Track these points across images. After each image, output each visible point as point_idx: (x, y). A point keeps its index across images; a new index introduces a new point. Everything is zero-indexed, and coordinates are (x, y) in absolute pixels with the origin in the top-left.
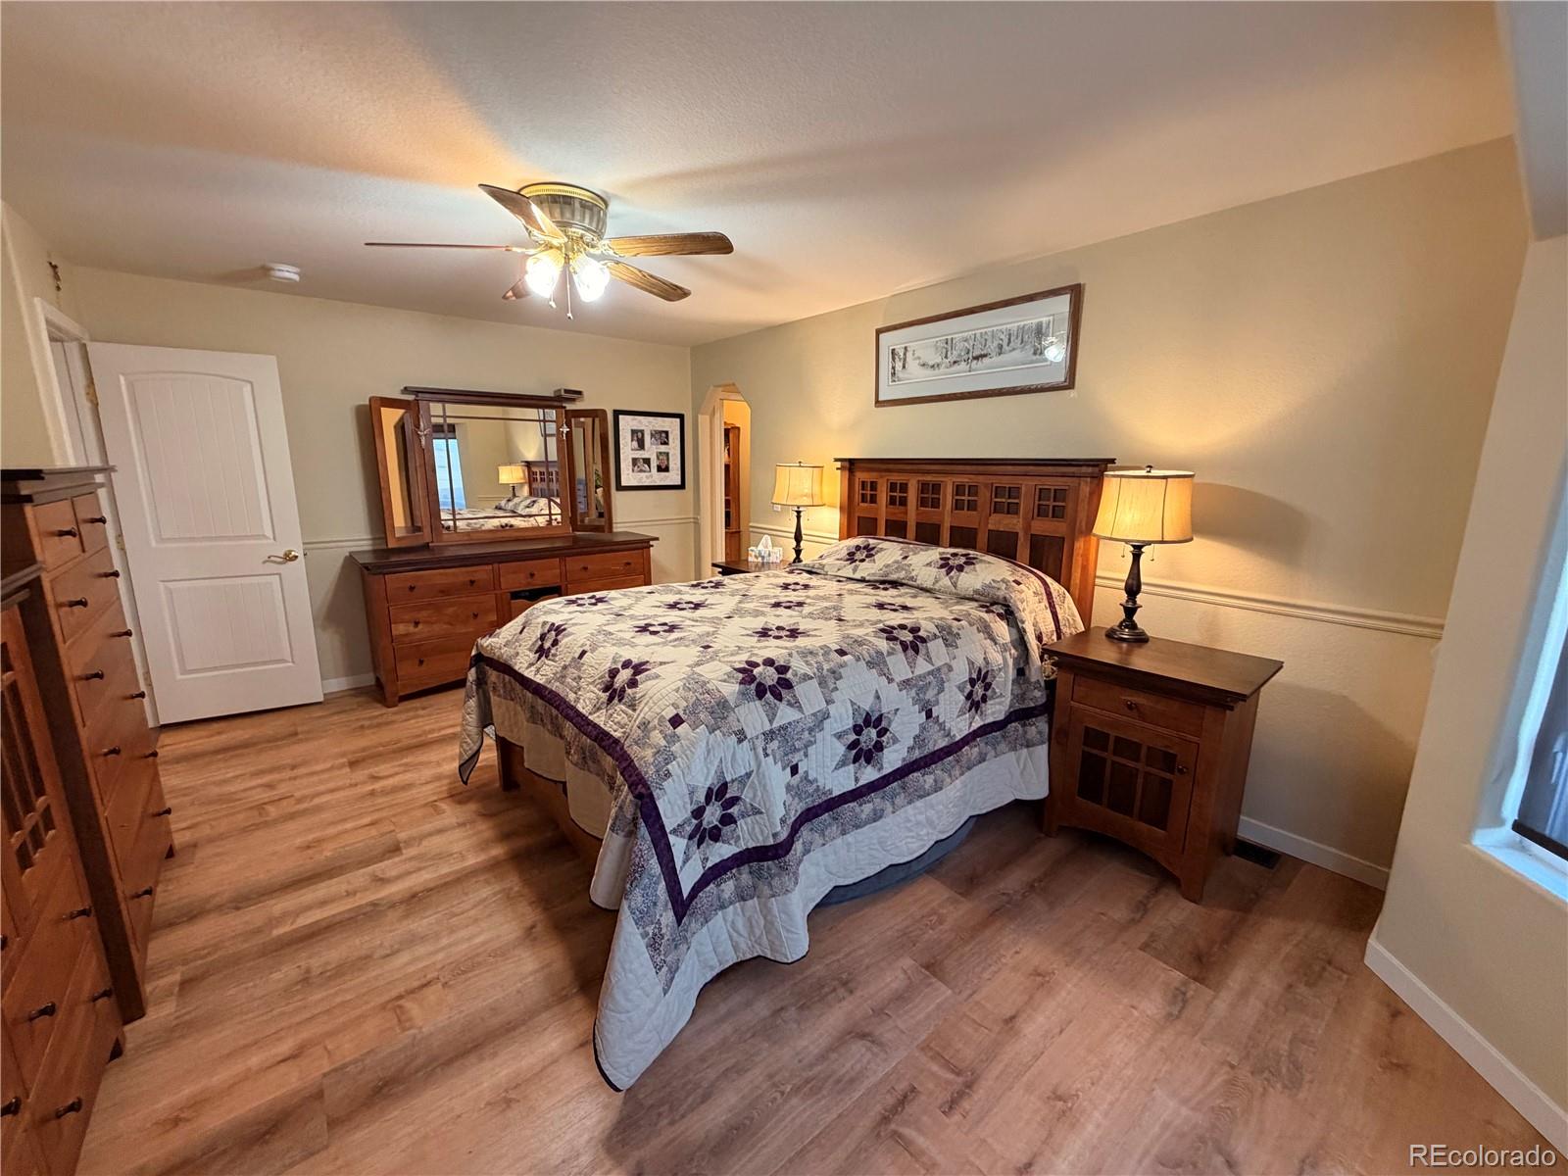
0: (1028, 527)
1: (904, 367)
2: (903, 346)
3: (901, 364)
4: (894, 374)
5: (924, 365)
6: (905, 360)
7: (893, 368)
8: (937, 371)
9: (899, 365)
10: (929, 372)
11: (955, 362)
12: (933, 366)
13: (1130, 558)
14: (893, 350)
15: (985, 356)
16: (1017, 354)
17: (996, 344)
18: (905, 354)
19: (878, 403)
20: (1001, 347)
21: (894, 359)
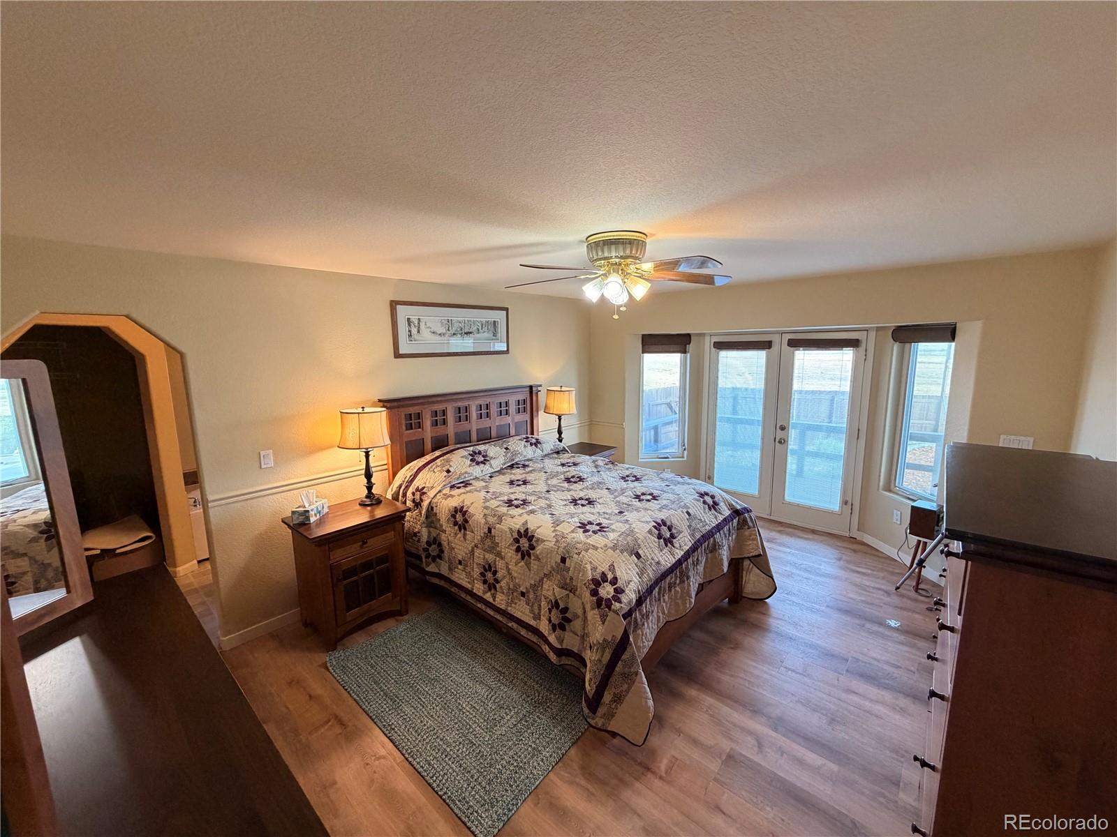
0: (513, 419)
1: (419, 332)
2: (417, 317)
3: (416, 330)
4: (410, 336)
5: (434, 333)
6: (419, 327)
7: (410, 331)
8: (443, 338)
9: (414, 331)
10: (438, 338)
11: (454, 334)
12: (440, 334)
13: (558, 420)
14: (409, 319)
15: (471, 333)
16: (486, 335)
17: (476, 328)
18: (419, 323)
19: (397, 355)
20: (478, 330)
21: (409, 325)
